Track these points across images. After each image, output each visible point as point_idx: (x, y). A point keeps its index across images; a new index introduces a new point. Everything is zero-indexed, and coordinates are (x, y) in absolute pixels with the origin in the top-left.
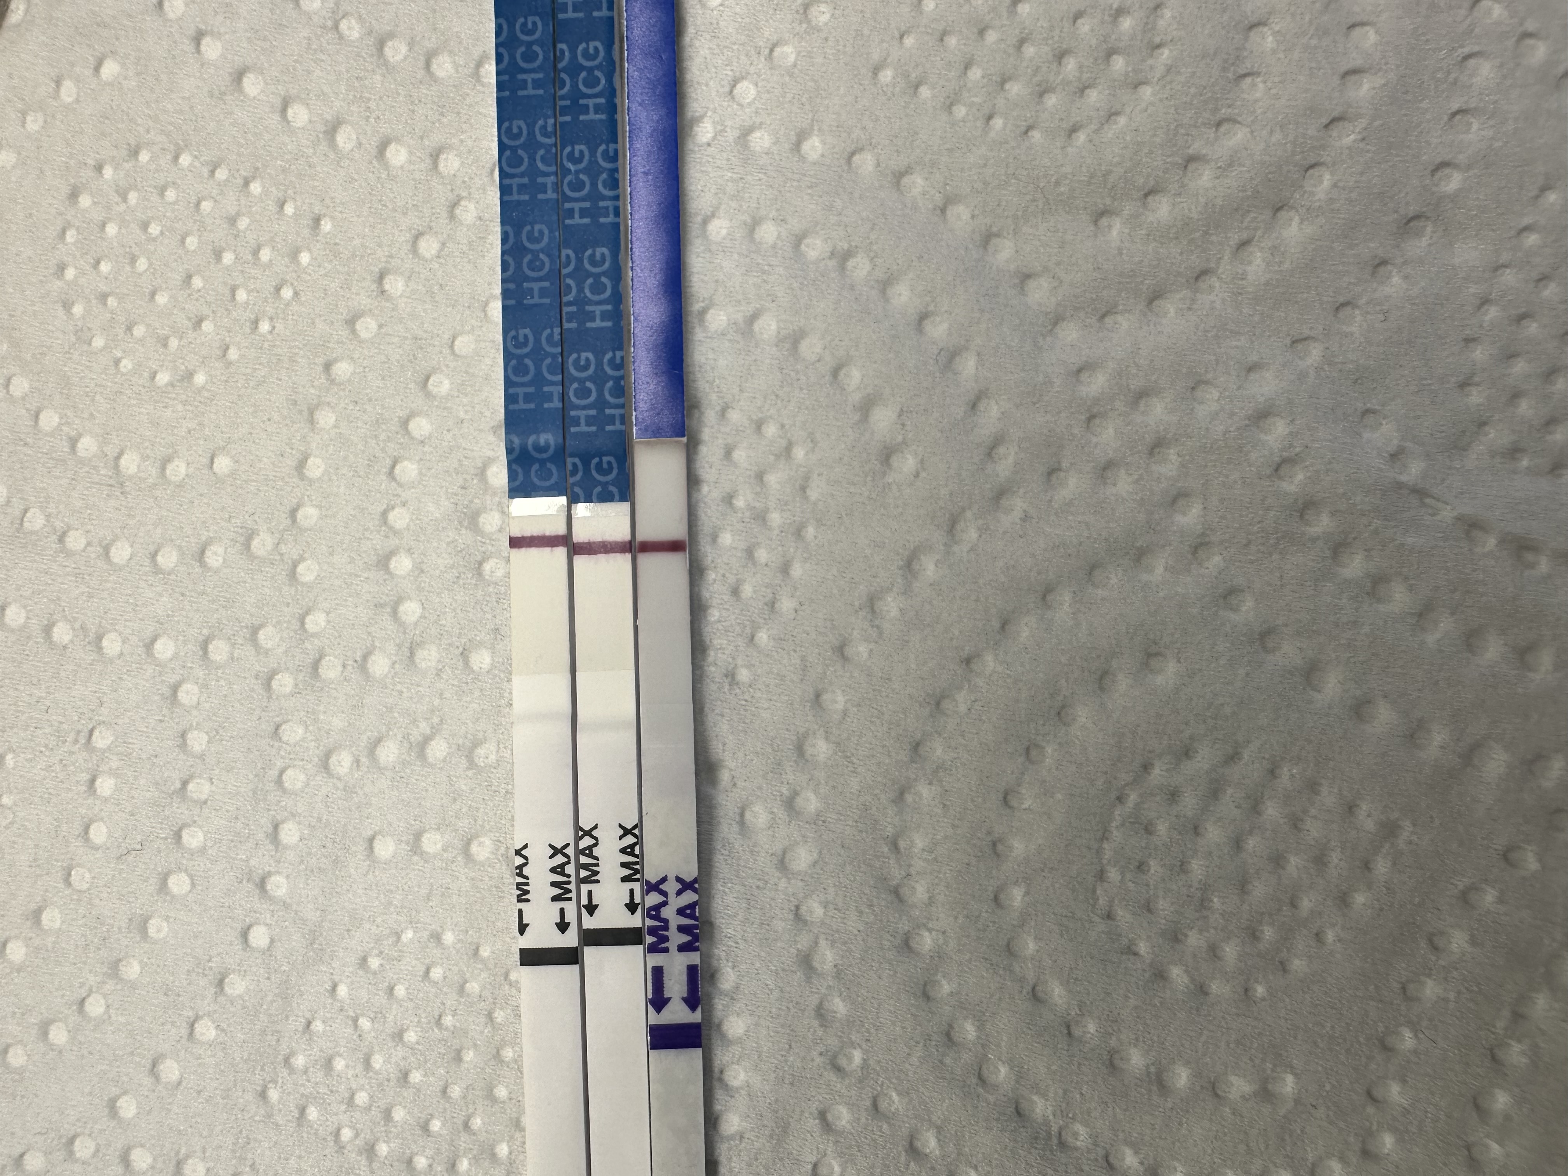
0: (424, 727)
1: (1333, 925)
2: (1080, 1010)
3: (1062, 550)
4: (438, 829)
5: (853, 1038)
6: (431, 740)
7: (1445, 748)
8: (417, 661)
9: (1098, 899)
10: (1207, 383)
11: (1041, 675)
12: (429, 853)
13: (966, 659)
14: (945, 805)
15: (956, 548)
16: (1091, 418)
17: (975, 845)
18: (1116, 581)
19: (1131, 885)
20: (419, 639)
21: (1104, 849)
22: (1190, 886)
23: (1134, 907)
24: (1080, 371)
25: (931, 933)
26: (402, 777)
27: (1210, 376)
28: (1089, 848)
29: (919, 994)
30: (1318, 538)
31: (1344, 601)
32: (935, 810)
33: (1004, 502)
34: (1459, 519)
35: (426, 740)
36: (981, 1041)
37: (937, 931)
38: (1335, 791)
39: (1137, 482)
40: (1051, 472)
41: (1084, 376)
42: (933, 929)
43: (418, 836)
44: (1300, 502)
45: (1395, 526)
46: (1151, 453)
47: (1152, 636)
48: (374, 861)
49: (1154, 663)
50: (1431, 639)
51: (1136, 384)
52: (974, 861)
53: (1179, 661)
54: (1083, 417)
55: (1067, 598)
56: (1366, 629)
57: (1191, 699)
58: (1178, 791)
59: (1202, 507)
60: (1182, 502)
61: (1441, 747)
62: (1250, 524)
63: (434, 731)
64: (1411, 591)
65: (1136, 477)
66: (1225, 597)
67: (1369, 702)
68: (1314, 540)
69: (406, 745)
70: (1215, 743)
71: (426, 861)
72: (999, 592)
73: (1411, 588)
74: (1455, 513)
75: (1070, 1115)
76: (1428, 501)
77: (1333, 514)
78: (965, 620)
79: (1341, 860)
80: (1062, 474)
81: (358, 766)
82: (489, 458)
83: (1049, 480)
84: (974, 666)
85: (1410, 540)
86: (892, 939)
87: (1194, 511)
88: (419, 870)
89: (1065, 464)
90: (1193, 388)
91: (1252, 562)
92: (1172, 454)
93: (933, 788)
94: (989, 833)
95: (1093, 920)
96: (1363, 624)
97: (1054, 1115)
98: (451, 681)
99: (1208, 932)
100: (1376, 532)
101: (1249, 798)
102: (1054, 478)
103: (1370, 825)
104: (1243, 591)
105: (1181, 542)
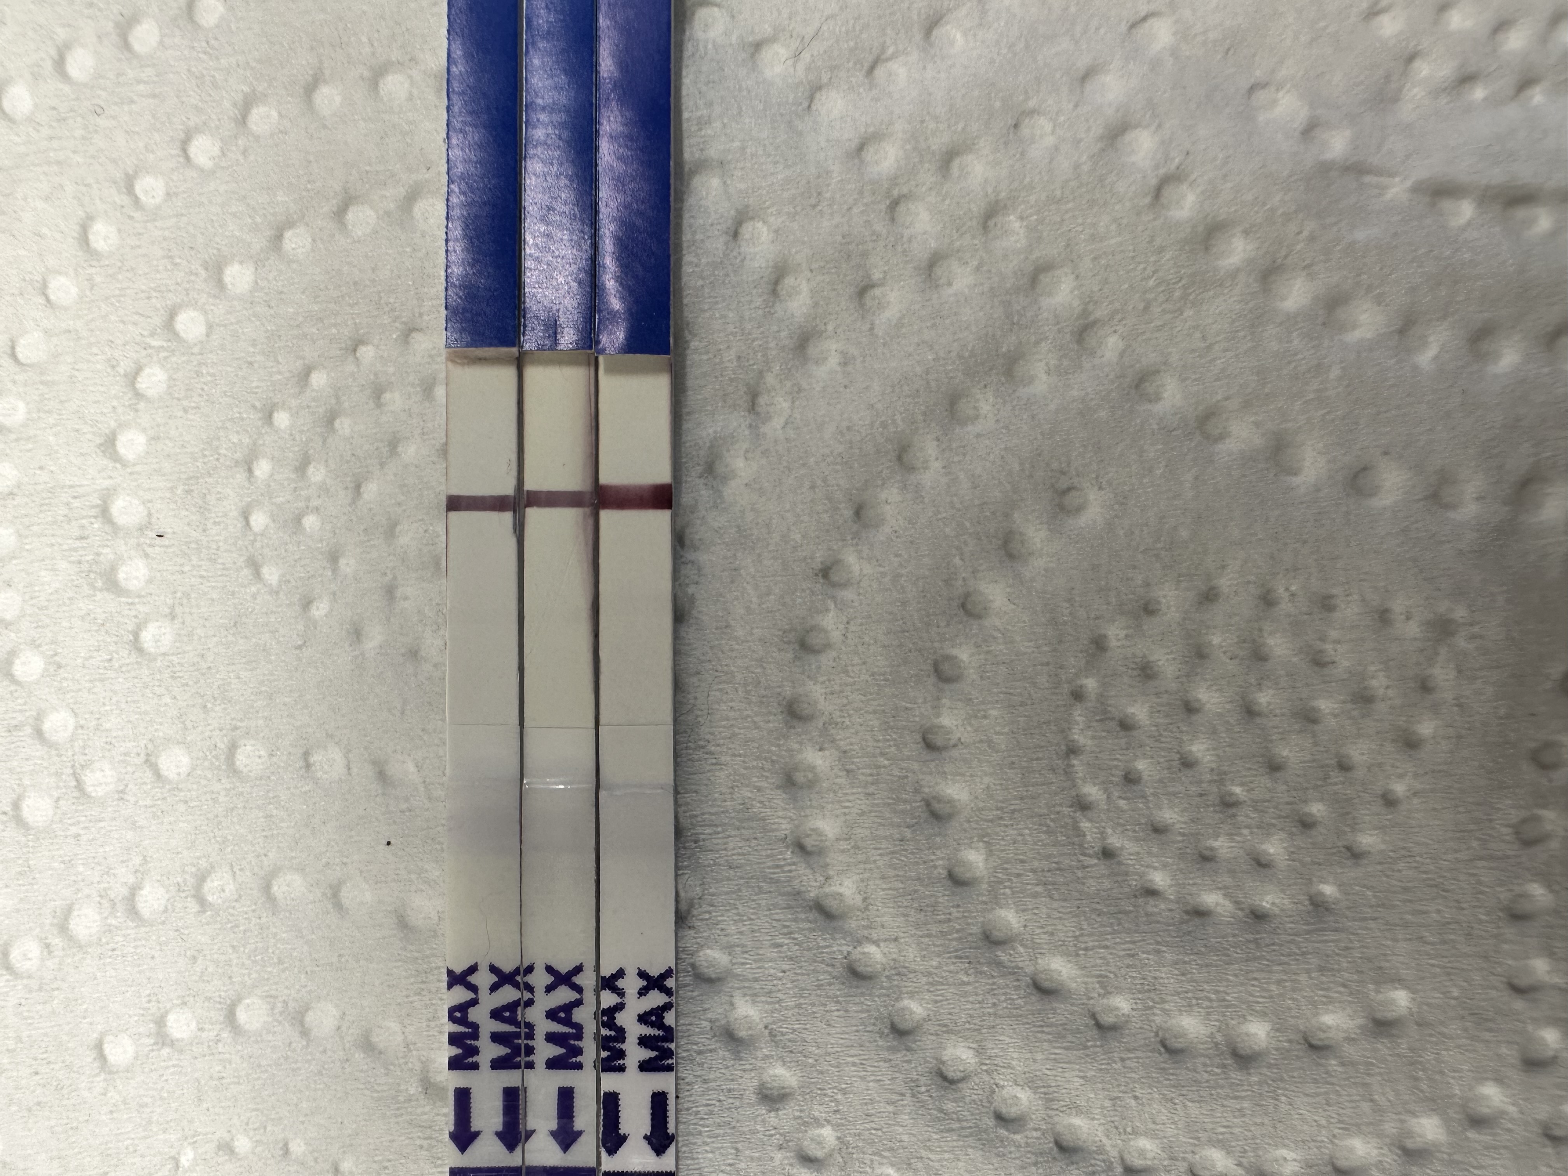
0: (125, 876)
1: (1401, 776)
2: (1102, 987)
3: (906, 388)
4: (185, 1003)
5: (816, 1114)
6: (140, 888)
7: (1483, 498)
8: (89, 789)
9: (1084, 835)
10: (1032, 112)
11: (926, 560)
12: (183, 1040)
13: (821, 570)
14: (848, 771)
15: (766, 429)
16: (894, 204)
17: (903, 812)
18: (988, 408)
19: (1122, 803)
20: (81, 759)
21: (1073, 766)
22: (1201, 782)
23: (1135, 831)
24: (861, 148)
25: (878, 946)
26: (113, 950)
27: (1031, 104)
28: (1053, 770)
29: (886, 1031)
30: (1238, 270)
31: (1296, 342)
32: (838, 780)
33: (812, 350)
34: (1417, 189)
35: (134, 891)
36: (985, 1068)
37: (886, 940)
38: (1356, 597)
39: (978, 269)
40: (863, 291)
41: (869, 154)
42: (879, 940)
43: (160, 1022)
44: (1200, 229)
45: (1336, 224)
46: (985, 227)
47: (1055, 465)
48: (110, 1073)
49: (1071, 500)
50: (1426, 358)
51: (939, 142)
52: (908, 833)
53: (1101, 488)
54: (883, 207)
55: (930, 452)
56: (1335, 372)
57: (1132, 533)
58: (1149, 662)
59: (1072, 277)
60: (1044, 279)
61: (1477, 499)
62: (1143, 279)
63: (139, 875)
64: (1379, 304)
65: (975, 263)
66: (1137, 386)
67: (1365, 469)
68: (1234, 274)
69: (106, 904)
70: (1179, 581)
71: (181, 1051)
72: (838, 467)
73: (1379, 300)
74: (1409, 183)
75: (1129, 1130)
76: (1368, 179)
77: (1246, 232)
78: (806, 518)
79: (1387, 687)
80: (877, 292)
81: (50, 952)
82: (107, 489)
83: (862, 305)
84: (834, 578)
85: (1360, 235)
86: (830, 969)
87: (1063, 287)
88: (174, 1066)
89: (877, 275)
90: (1016, 126)
91: (1159, 329)
92: (1013, 222)
93: (827, 753)
94: (917, 791)
95: (1086, 864)
96: (1330, 366)
97: (1108, 1136)
98: (141, 803)
99: (1241, 835)
100: (1312, 238)
101: (1244, 641)
102: (868, 301)
103: (1413, 629)
104: (1158, 372)
105: (1059, 331)
